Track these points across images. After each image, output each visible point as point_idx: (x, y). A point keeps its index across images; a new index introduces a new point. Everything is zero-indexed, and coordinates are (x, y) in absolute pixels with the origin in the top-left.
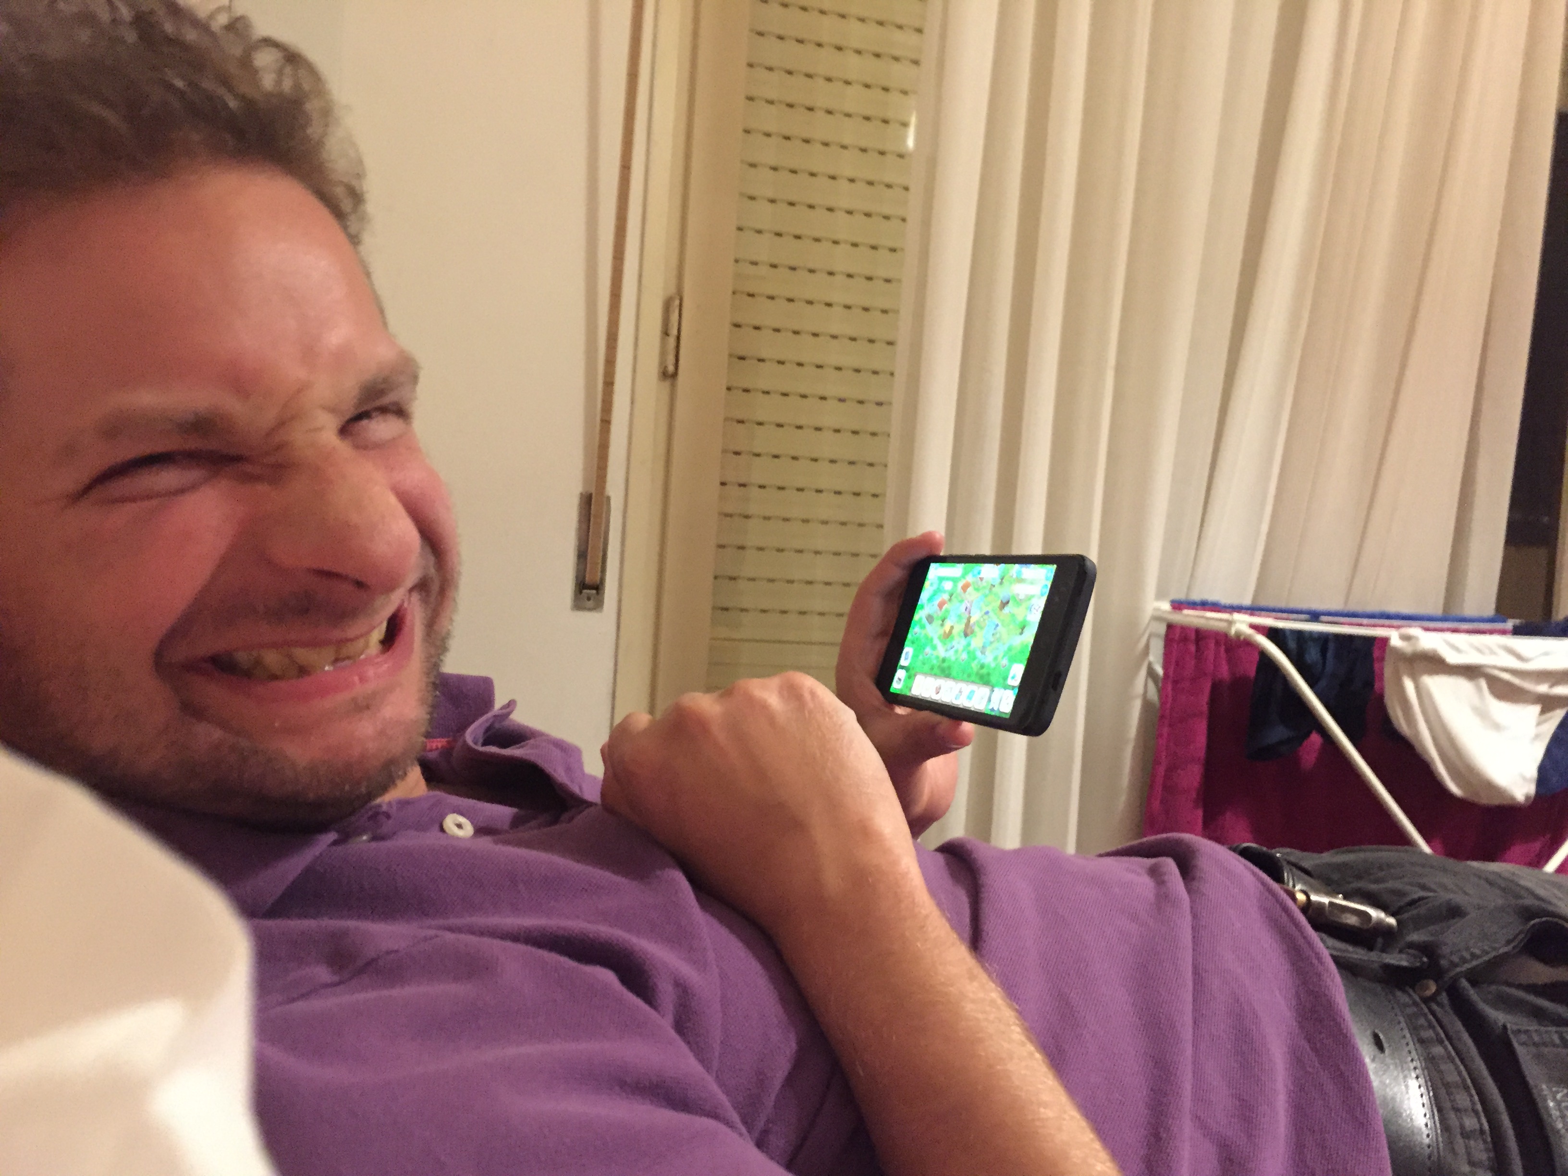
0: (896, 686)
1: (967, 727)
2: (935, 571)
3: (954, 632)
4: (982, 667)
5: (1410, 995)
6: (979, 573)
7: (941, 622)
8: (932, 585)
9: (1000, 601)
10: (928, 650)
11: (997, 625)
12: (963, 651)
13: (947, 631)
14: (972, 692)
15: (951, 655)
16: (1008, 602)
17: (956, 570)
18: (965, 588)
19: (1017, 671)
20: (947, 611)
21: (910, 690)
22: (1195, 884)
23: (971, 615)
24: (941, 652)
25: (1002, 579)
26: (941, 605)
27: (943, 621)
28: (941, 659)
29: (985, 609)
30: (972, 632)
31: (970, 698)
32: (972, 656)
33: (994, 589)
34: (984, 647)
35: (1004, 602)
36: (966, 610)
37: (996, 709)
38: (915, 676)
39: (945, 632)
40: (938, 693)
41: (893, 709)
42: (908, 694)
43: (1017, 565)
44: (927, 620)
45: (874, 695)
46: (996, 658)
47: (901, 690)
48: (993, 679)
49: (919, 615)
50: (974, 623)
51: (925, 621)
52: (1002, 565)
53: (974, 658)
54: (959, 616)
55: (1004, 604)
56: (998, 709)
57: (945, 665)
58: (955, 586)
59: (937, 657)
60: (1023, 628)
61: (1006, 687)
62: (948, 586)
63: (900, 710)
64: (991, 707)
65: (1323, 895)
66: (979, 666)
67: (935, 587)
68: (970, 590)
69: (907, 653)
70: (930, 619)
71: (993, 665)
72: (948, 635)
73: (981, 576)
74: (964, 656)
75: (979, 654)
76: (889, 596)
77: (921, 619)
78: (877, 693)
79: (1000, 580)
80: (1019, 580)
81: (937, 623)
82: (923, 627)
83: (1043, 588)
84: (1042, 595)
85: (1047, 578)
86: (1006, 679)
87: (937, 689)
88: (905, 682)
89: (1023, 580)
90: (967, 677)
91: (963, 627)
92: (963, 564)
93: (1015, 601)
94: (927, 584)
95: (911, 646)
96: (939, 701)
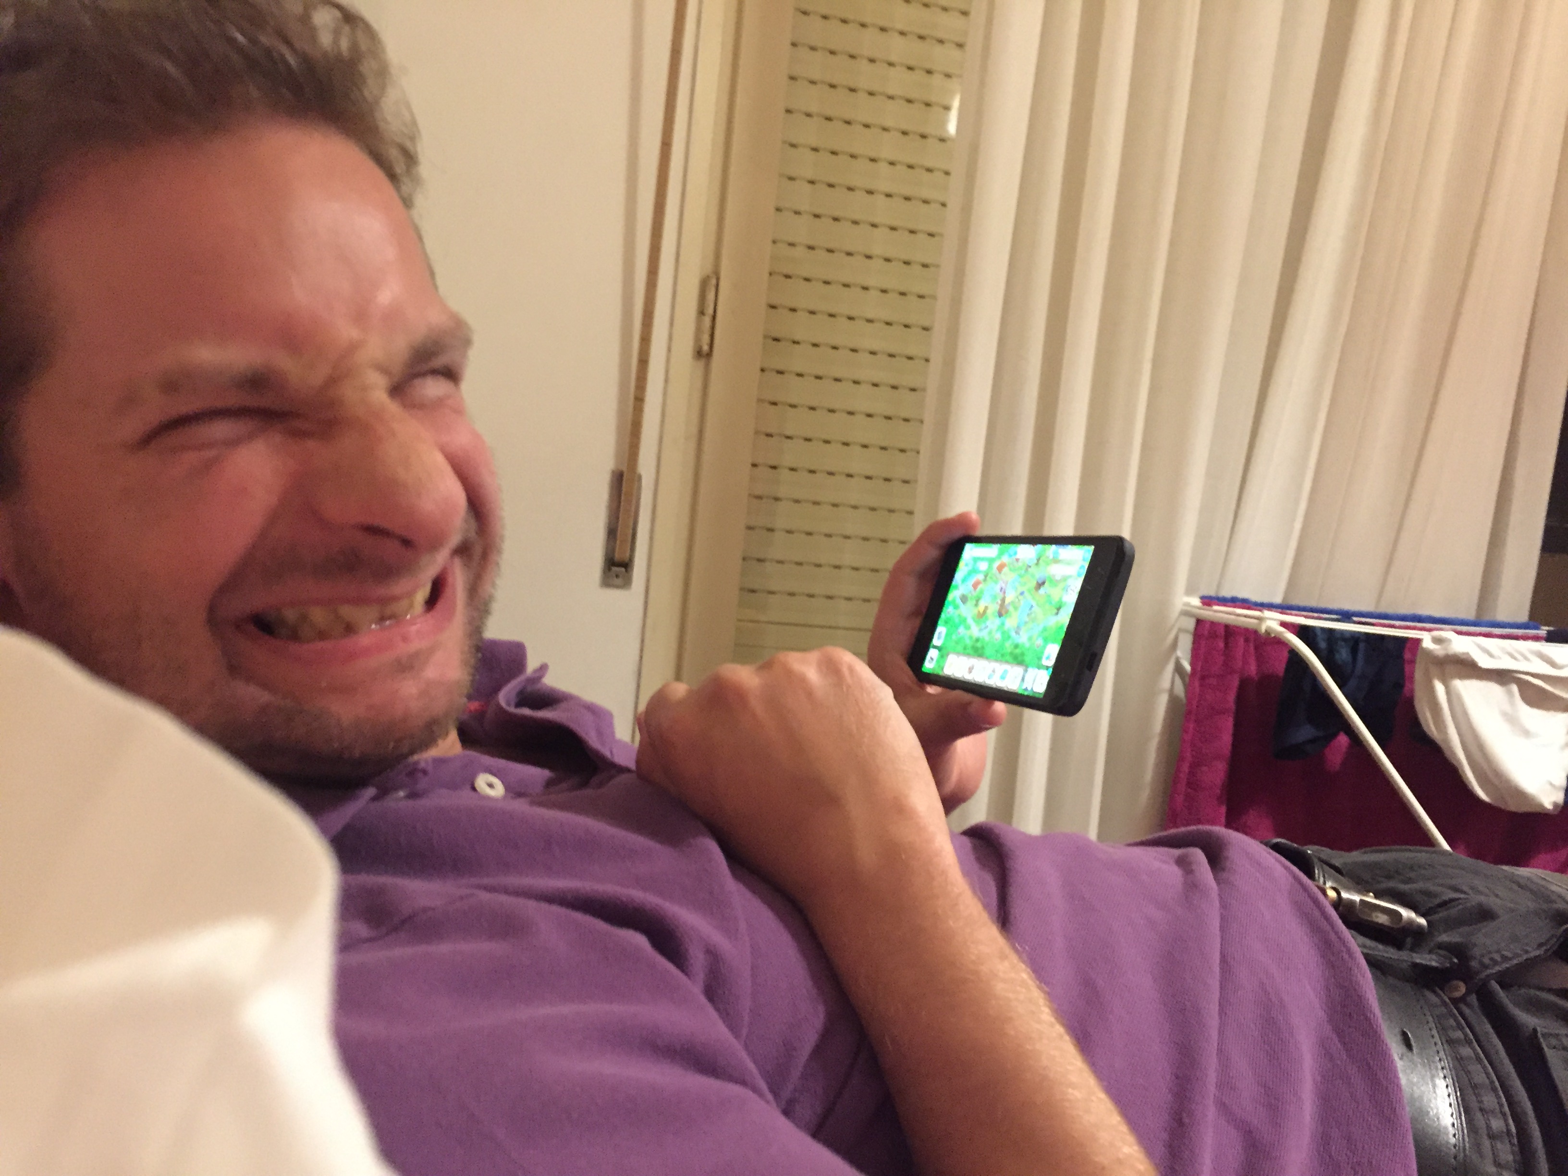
0: (929, 666)
1: (999, 707)
2: (970, 551)
3: (989, 612)
4: (1016, 646)
5: (1438, 995)
6: (1016, 553)
7: (974, 602)
8: (967, 565)
9: (1036, 582)
10: (961, 630)
11: (1032, 606)
12: (997, 630)
13: (981, 611)
14: (1006, 672)
15: (984, 635)
16: (1043, 583)
17: (991, 550)
18: (1000, 568)
19: (1052, 651)
20: (982, 592)
21: (942, 669)
22: (1225, 875)
23: (1006, 595)
24: (975, 632)
25: (1038, 560)
26: (975, 585)
27: (977, 601)
28: (974, 637)
29: (1020, 590)
30: (1007, 612)
31: (1003, 678)
32: (1006, 636)
33: (1029, 569)
34: (1018, 627)
35: (1040, 582)
36: (1002, 588)
37: (1029, 689)
38: (948, 655)
39: (979, 612)
40: (970, 673)
41: (923, 689)
42: (941, 673)
43: (1054, 546)
44: (961, 599)
45: (906, 674)
46: (1030, 639)
47: (933, 669)
48: (1027, 659)
49: (953, 595)
50: (1009, 603)
51: (959, 601)
52: (1039, 547)
53: (1009, 637)
54: (995, 597)
55: (1040, 585)
56: (1032, 688)
57: (979, 644)
58: (990, 567)
59: (971, 637)
60: (1059, 609)
61: (1040, 667)
62: (983, 566)
63: (931, 690)
64: (1024, 687)
65: (1354, 893)
66: (1012, 647)
67: (970, 567)
68: (1005, 570)
69: (940, 633)
70: (964, 599)
71: (1027, 645)
72: (982, 615)
73: (1018, 556)
74: (998, 636)
75: (1013, 634)
76: (922, 576)
77: (954, 599)
78: (911, 673)
79: (1036, 561)
80: (1056, 561)
81: (971, 603)
82: (956, 607)
83: (1080, 568)
84: (1079, 575)
85: (1084, 560)
86: (1040, 659)
87: (969, 668)
88: (938, 661)
89: (1060, 560)
90: (1001, 657)
91: (997, 607)
92: (999, 545)
93: (1051, 581)
94: (961, 564)
95: (944, 626)
96: (972, 681)
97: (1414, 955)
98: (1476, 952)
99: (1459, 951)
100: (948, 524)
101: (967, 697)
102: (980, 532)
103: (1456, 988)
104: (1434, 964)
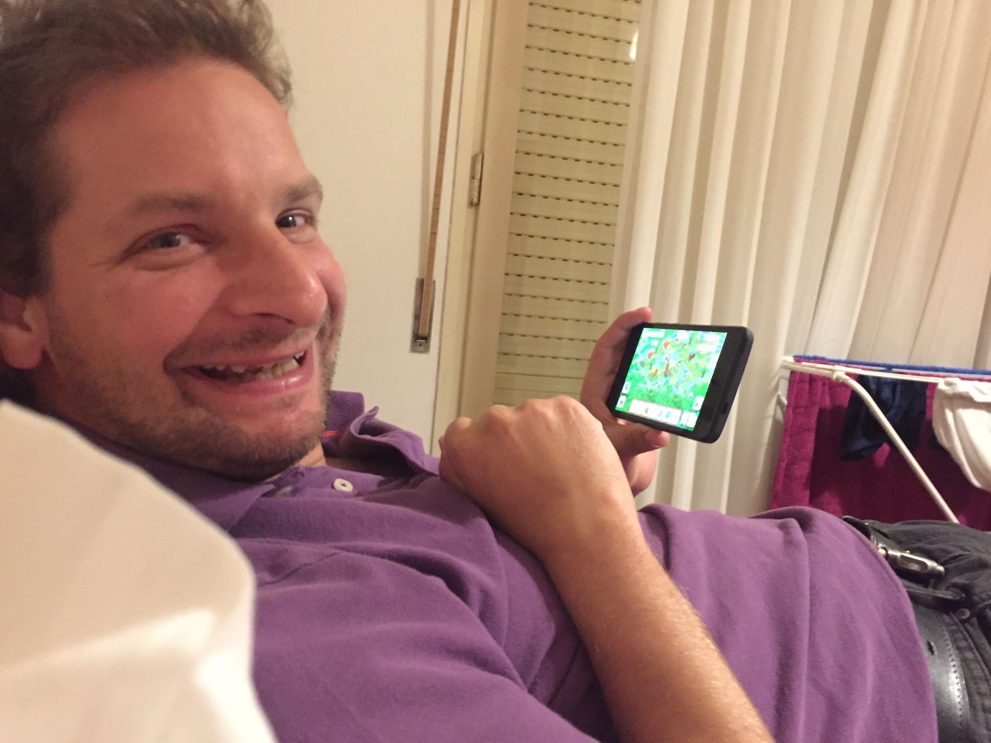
0: (620, 406)
1: (665, 435)
2: (646, 333)
3: (658, 373)
4: (676, 397)
5: (952, 618)
6: (676, 336)
7: (649, 366)
8: (644, 342)
10: (640, 384)
11: (687, 370)
12: (664, 386)
13: (654, 373)
14: (669, 413)
15: (655, 388)
16: (694, 356)
17: (660, 333)
18: (666, 345)
19: (699, 401)
20: (654, 360)
21: (628, 409)
23: (670, 363)
24: (649, 385)
25: (691, 340)
26: (650, 355)
27: (651, 366)
28: (649, 390)
29: (679, 360)
30: (670, 374)
31: (667, 416)
32: (669, 390)
33: (685, 347)
34: (677, 384)
35: (692, 355)
36: (666, 358)
38: (632, 400)
39: (652, 373)
40: (646, 412)
41: (616, 421)
42: (627, 412)
43: (701, 332)
46: (685, 392)
47: (622, 409)
48: (684, 405)
49: (636, 361)
50: (672, 369)
51: (639, 365)
52: (691, 332)
53: (671, 390)
54: (662, 363)
55: (692, 357)
56: (686, 425)
57: (652, 394)
58: (659, 344)
59: (647, 389)
60: (704, 373)
61: (692, 411)
62: (655, 343)
63: (621, 422)
64: (681, 423)
66: (674, 397)
67: (646, 343)
68: (669, 346)
69: (627, 385)
70: (642, 364)
71: (683, 396)
72: (654, 375)
73: (677, 338)
74: (665, 389)
75: (674, 388)
77: (636, 364)
78: (607, 410)
79: (689, 341)
80: (702, 341)
81: (647, 367)
82: (637, 369)
83: (718, 347)
84: (717, 352)
85: (720, 341)
86: (691, 406)
87: (646, 409)
88: (625, 404)
89: (704, 341)
90: (667, 403)
91: (664, 370)
92: (665, 329)
93: (699, 355)
94: (641, 341)
95: (629, 381)
96: (647, 418)
97: (936, 591)
98: (977, 590)
99: (966, 589)
101: (645, 428)
102: (653, 321)
103: (964, 614)
104: (950, 597)
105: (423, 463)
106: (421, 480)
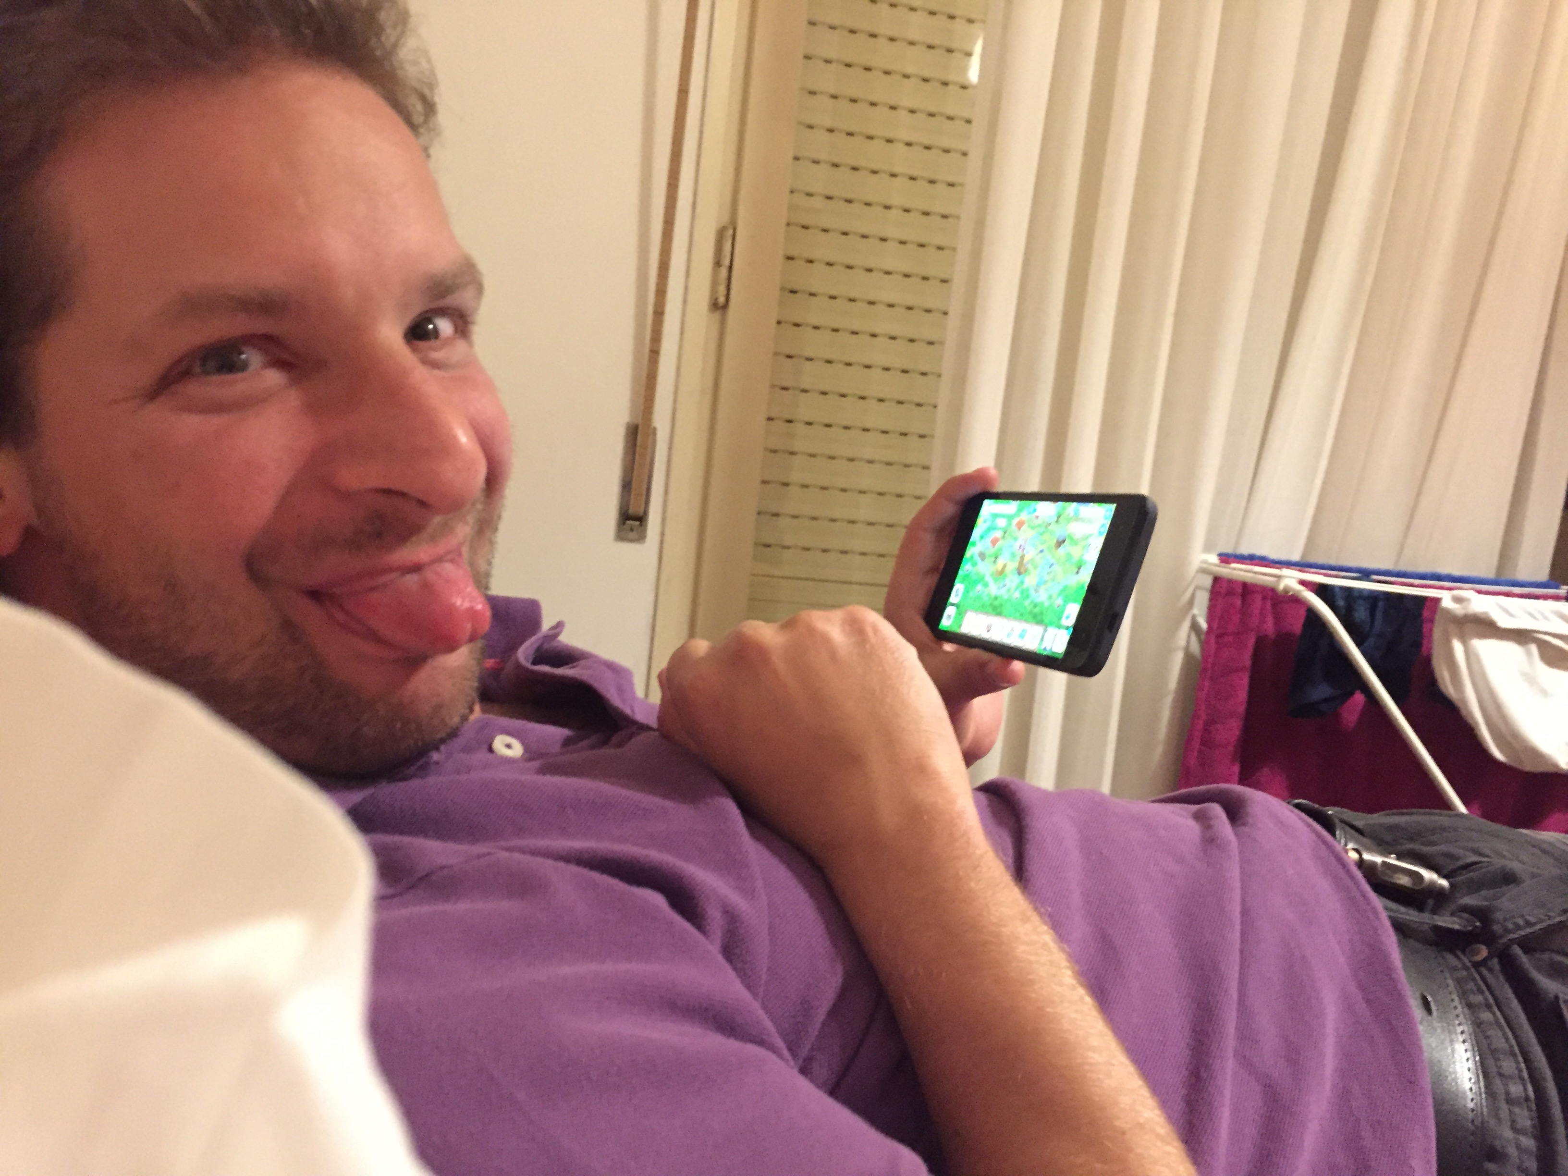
0: (946, 623)
1: (1018, 666)
2: (989, 507)
4: (1036, 605)
6: (1035, 510)
7: (993, 559)
8: (985, 522)
9: (1055, 540)
10: (979, 587)
11: (1052, 565)
12: (1016, 589)
13: (1000, 569)
14: (1023, 631)
15: (1003, 593)
16: (1064, 541)
17: (1011, 506)
18: (1020, 525)
19: (1072, 611)
20: (1001, 549)
21: (960, 626)
23: (1025, 553)
24: (993, 589)
25: (1059, 517)
26: (994, 542)
27: (996, 558)
28: (993, 595)
29: (1040, 548)
30: (1026, 570)
31: (1022, 636)
32: (1025, 594)
33: (1050, 527)
34: (1038, 586)
35: (1061, 540)
36: (1020, 547)
37: (1048, 648)
38: (966, 612)
39: (997, 571)
40: (988, 631)
42: (958, 631)
43: (1075, 504)
44: (980, 556)
46: (1050, 597)
47: (950, 627)
48: (1047, 619)
49: (971, 552)
50: (1028, 562)
51: (977, 558)
52: (1060, 503)
53: (1028, 597)
54: (1013, 555)
55: (1060, 543)
56: (1051, 649)
57: (996, 603)
58: (1009, 524)
59: (989, 595)
60: (1079, 568)
61: (1059, 627)
62: (1002, 523)
63: (948, 647)
64: (1043, 647)
65: (1374, 854)
66: (1032, 606)
67: (988, 523)
68: (1024, 528)
69: (957, 590)
70: (982, 556)
71: (1047, 604)
72: (1001, 573)
73: (1036, 514)
74: (1017, 594)
75: (1032, 592)
76: (940, 532)
77: (972, 557)
79: (1056, 519)
80: (1076, 518)
81: (989, 560)
82: (975, 564)
83: (1102, 527)
84: (1100, 533)
85: (1106, 518)
86: (1060, 619)
87: (988, 626)
88: (955, 618)
89: (1081, 518)
90: (1020, 617)
91: (1016, 565)
92: (1018, 501)
93: (1071, 539)
94: (980, 521)
95: (962, 583)
96: (990, 640)
97: (1436, 917)
100: (967, 479)
101: (985, 656)
102: (1000, 488)
105: (633, 711)
106: (630, 738)
